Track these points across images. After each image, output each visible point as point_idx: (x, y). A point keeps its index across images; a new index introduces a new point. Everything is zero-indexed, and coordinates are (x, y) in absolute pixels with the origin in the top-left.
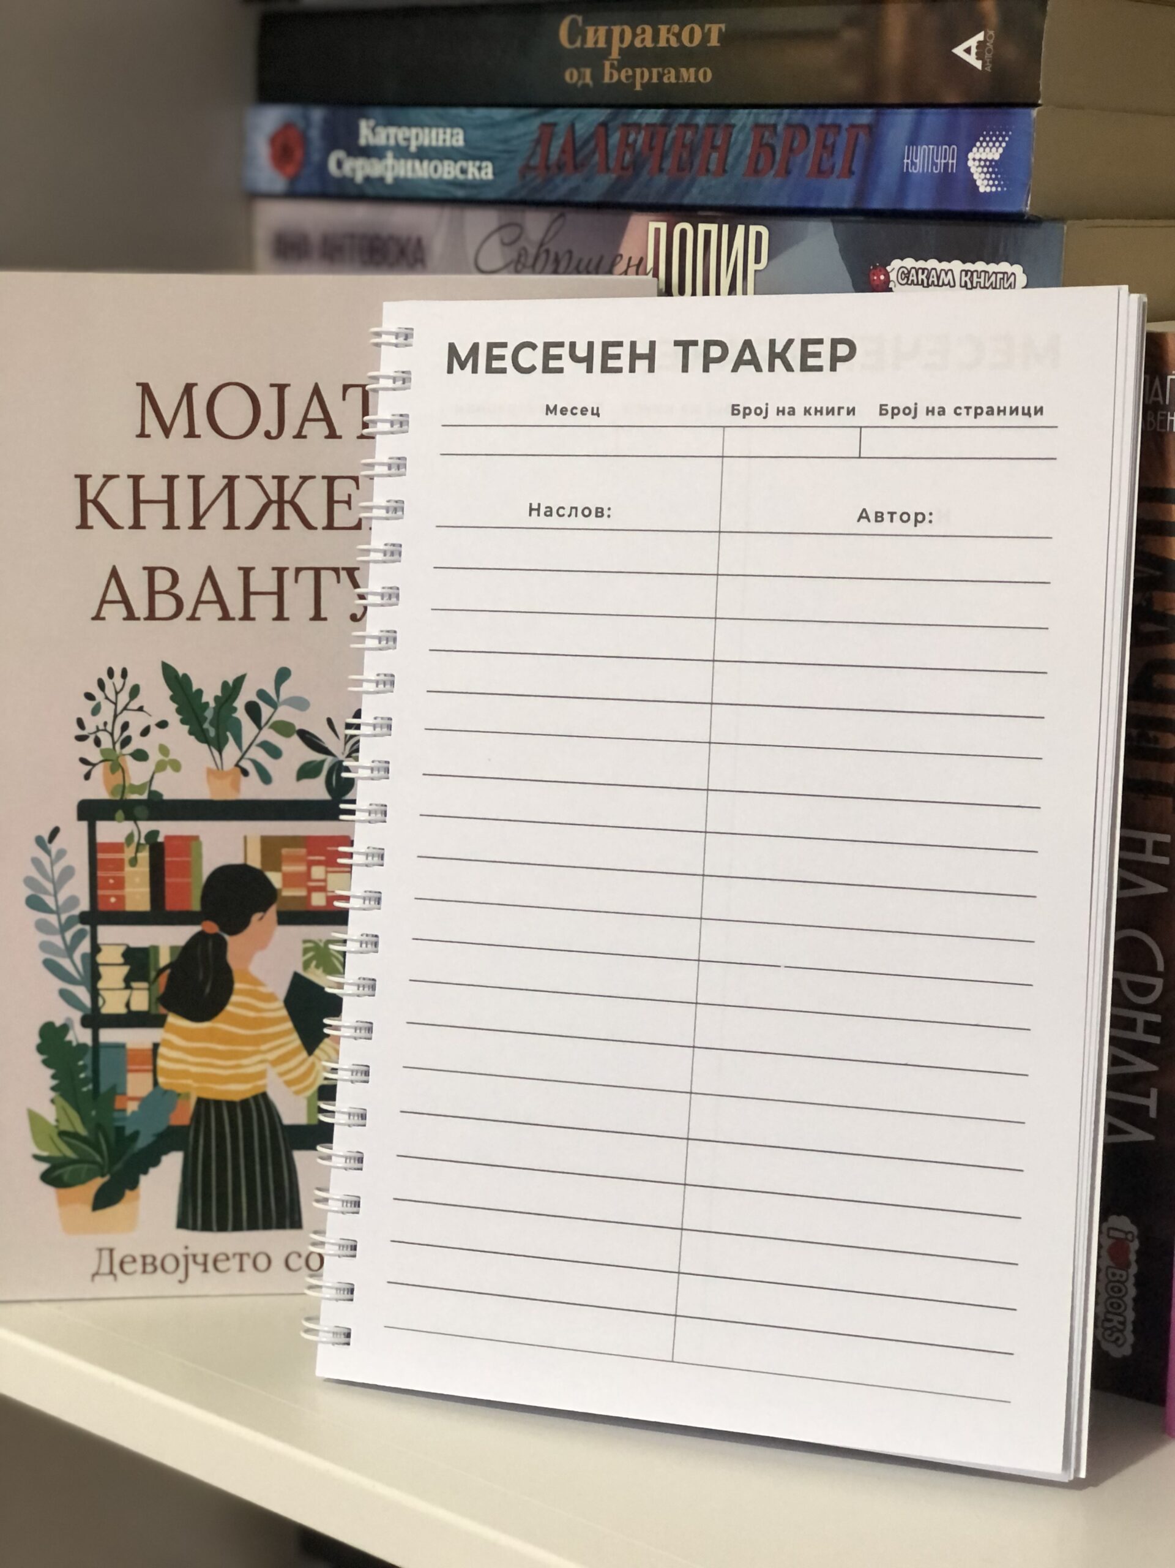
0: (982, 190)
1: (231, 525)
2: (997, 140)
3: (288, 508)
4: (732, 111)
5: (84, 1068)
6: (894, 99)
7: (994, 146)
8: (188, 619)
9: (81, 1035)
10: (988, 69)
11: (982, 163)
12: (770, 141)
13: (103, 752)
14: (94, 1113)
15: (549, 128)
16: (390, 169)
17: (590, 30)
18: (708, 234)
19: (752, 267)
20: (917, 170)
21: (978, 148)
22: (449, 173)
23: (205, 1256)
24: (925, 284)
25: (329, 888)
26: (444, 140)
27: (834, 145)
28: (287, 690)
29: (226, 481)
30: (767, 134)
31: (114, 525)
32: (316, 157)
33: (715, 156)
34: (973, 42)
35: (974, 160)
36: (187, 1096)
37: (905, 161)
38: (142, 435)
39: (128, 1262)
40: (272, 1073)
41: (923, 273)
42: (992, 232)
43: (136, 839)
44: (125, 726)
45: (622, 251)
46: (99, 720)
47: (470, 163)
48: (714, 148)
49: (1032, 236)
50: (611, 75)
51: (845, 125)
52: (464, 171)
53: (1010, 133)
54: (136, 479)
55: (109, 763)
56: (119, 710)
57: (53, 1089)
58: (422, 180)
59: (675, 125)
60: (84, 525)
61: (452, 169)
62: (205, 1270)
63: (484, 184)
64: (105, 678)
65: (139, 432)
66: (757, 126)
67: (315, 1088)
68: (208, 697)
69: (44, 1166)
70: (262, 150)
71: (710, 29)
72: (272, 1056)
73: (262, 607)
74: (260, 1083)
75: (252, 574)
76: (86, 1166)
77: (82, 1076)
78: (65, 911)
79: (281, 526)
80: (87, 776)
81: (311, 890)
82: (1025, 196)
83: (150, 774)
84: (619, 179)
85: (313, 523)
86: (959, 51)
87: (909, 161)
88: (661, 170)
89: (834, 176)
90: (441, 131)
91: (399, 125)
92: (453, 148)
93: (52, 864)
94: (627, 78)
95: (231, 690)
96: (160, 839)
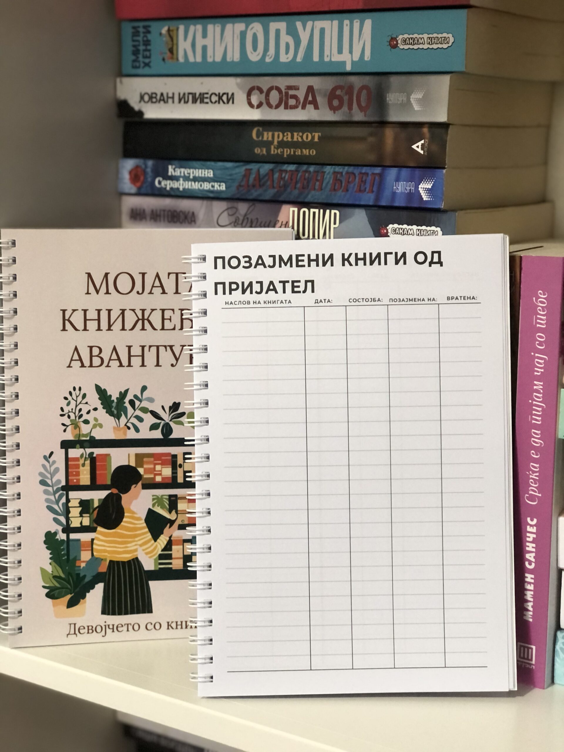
0: (424, 199)
1: (123, 329)
2: (430, 181)
3: (146, 322)
4: (325, 167)
5: (63, 550)
6: (388, 163)
7: (429, 183)
8: (106, 367)
9: (62, 536)
10: (426, 154)
11: (424, 189)
12: (340, 178)
13: (71, 421)
14: (67, 568)
15: (249, 171)
16: (181, 185)
17: (265, 134)
18: (314, 213)
19: (332, 226)
20: (399, 191)
21: (423, 184)
22: (207, 187)
23: (113, 625)
24: (402, 234)
25: (163, 474)
26: (205, 174)
27: (366, 180)
28: (146, 394)
29: (121, 311)
30: (339, 176)
31: (76, 329)
32: (149, 179)
33: (318, 183)
34: (420, 144)
35: (421, 188)
36: (106, 560)
37: (394, 187)
38: (88, 293)
39: (82, 629)
40: (140, 550)
41: (401, 230)
42: (428, 215)
43: (84, 456)
44: (80, 410)
45: (279, 219)
46: (69, 408)
47: (216, 184)
48: (317, 180)
49: (444, 217)
50: (274, 151)
51: (370, 173)
52: (213, 186)
53: (435, 178)
54: (85, 311)
55: (73, 425)
56: (78, 404)
57: (51, 558)
58: (195, 189)
59: (301, 171)
60: (64, 329)
61: (208, 186)
62: (113, 631)
63: (221, 192)
64: (72, 391)
65: (86, 292)
66: (334, 172)
67: (157, 555)
68: (114, 398)
69: (47, 591)
70: (126, 176)
71: (314, 135)
72: (140, 542)
73: (136, 361)
74: (135, 553)
75: (132, 348)
76: (64, 590)
77: (63, 553)
78: (56, 486)
79: (143, 329)
80: (65, 431)
81: (155, 475)
82: (442, 202)
83: (90, 429)
84: (278, 192)
85: (156, 328)
86: (414, 147)
87: (396, 188)
88: (295, 188)
89: (366, 192)
90: (203, 170)
91: (185, 168)
92: (208, 177)
93: (50, 467)
94: (281, 152)
95: (123, 395)
96: (94, 455)
